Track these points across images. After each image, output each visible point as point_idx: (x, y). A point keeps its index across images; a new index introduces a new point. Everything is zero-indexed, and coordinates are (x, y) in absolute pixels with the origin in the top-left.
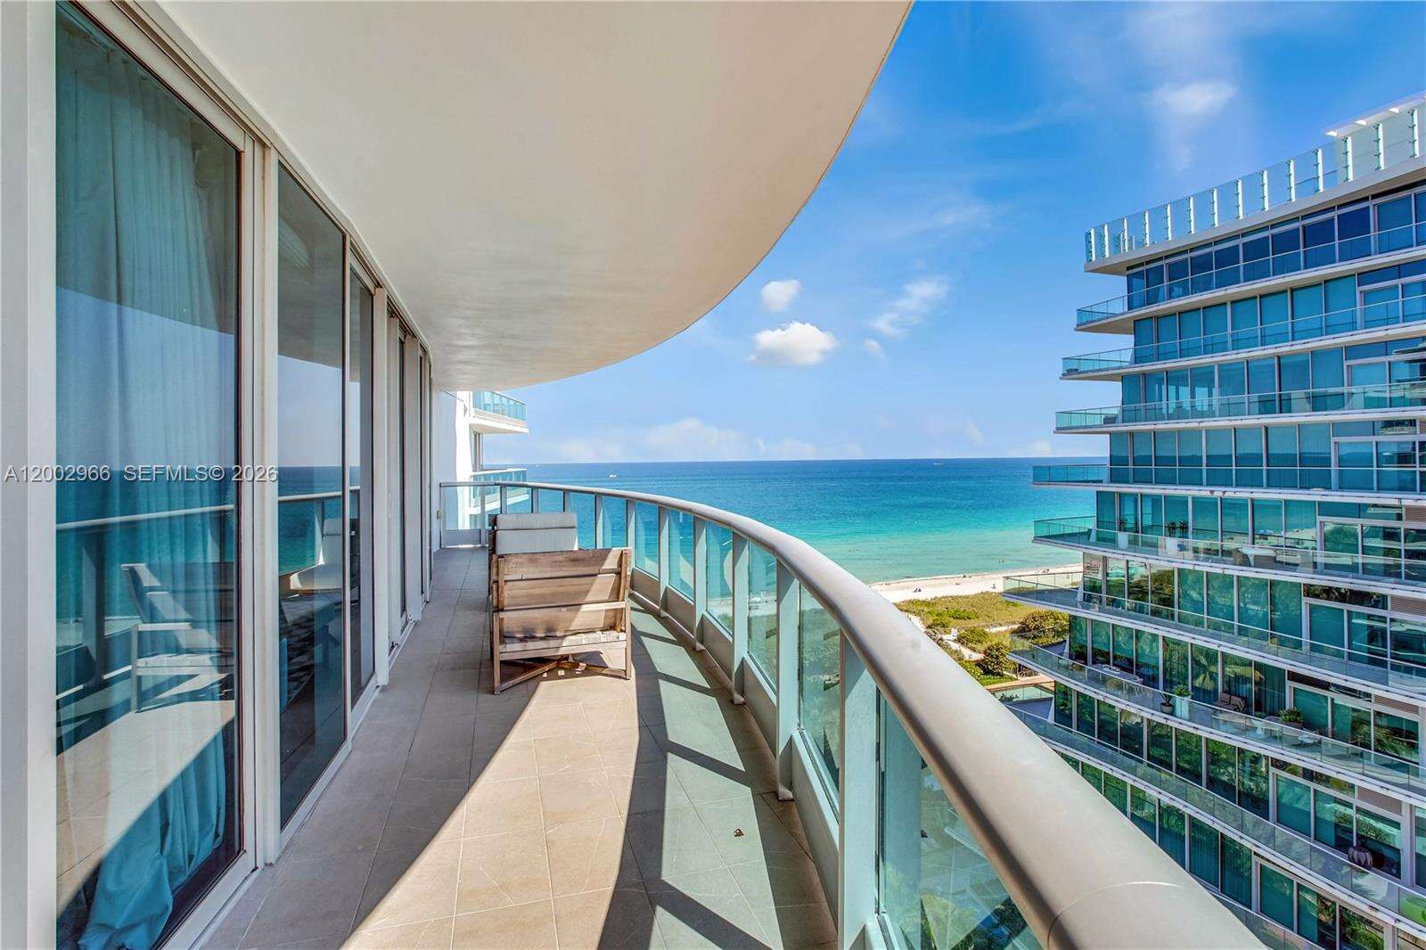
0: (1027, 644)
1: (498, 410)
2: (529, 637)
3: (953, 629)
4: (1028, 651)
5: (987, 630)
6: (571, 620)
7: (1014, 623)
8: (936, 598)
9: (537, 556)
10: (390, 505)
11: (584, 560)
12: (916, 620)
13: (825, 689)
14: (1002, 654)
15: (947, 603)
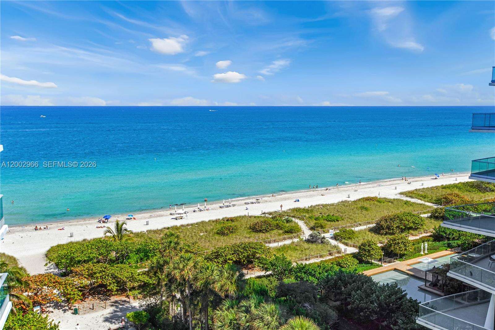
3: (330, 231)
5: (353, 229)
7: (370, 223)
14: (373, 249)
15: (320, 210)
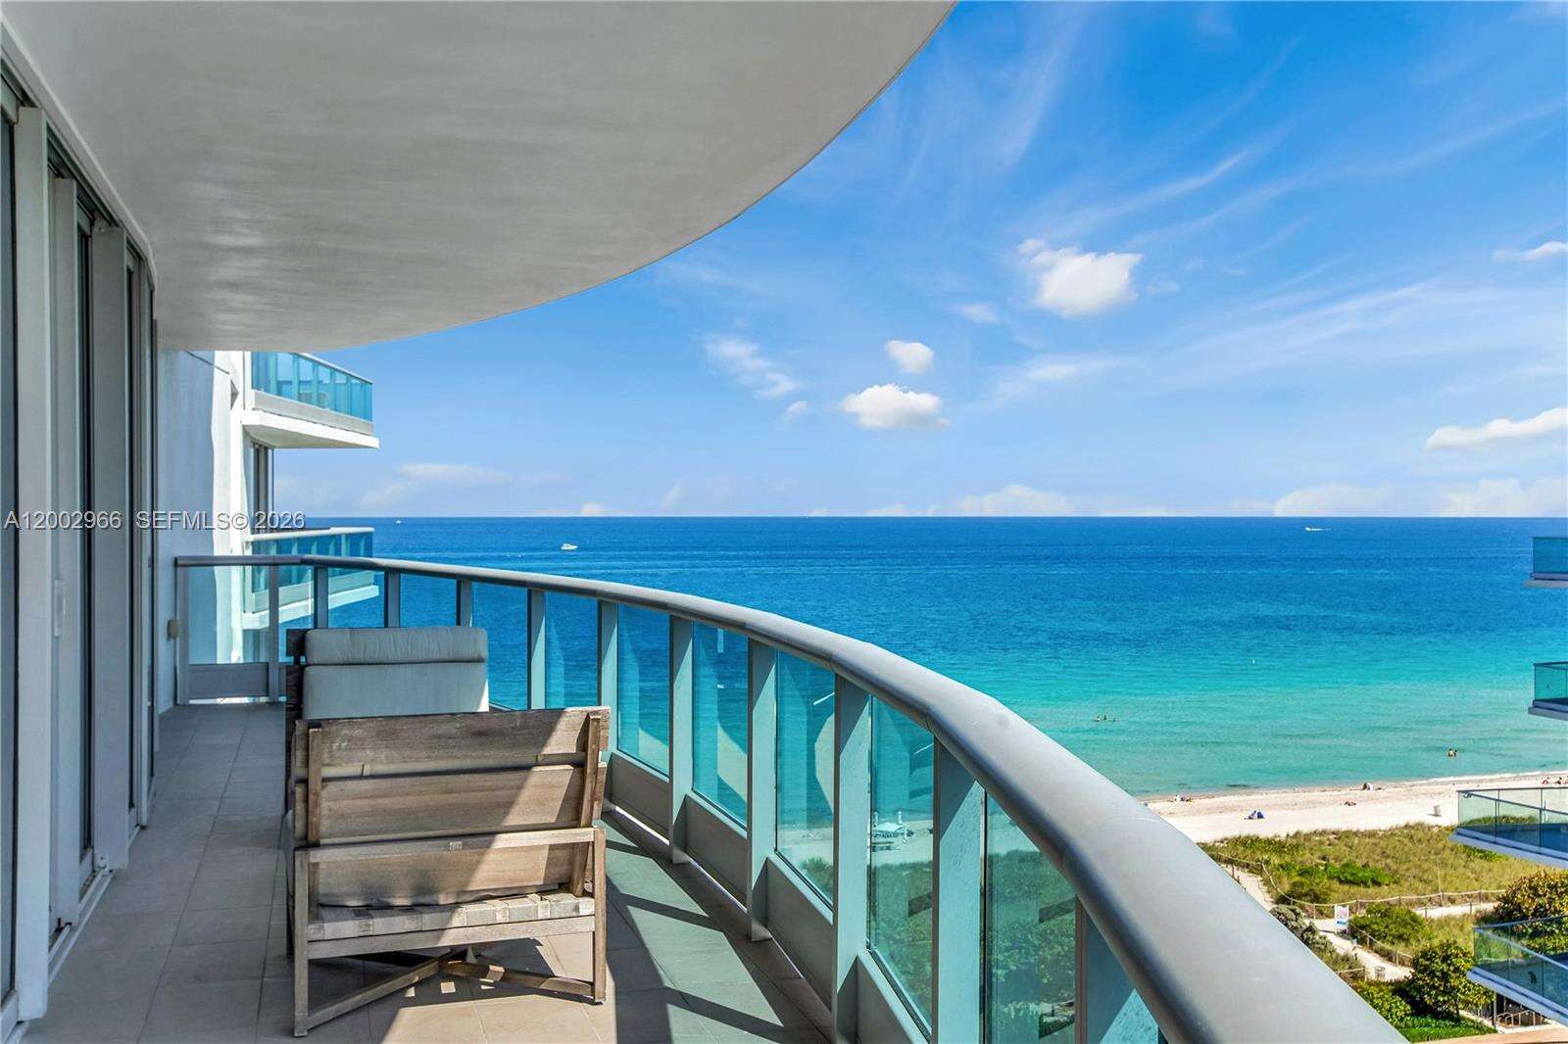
0: (1517, 949)
1: (309, 395)
2: (375, 906)
3: (1338, 909)
4: (1521, 966)
5: (1419, 912)
6: (472, 869)
7: (1485, 898)
8: (1297, 834)
9: (398, 725)
10: (57, 608)
11: (502, 734)
12: (1252, 883)
13: (1041, 1036)
14: (1457, 970)
15: (1324, 847)
